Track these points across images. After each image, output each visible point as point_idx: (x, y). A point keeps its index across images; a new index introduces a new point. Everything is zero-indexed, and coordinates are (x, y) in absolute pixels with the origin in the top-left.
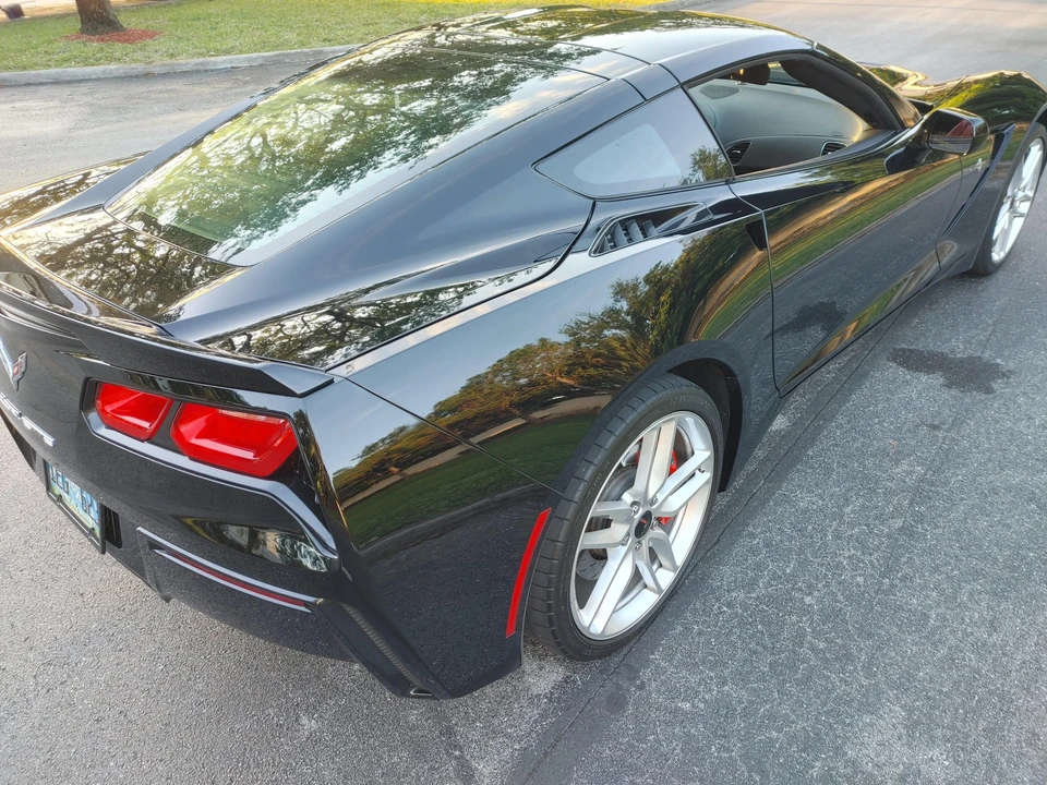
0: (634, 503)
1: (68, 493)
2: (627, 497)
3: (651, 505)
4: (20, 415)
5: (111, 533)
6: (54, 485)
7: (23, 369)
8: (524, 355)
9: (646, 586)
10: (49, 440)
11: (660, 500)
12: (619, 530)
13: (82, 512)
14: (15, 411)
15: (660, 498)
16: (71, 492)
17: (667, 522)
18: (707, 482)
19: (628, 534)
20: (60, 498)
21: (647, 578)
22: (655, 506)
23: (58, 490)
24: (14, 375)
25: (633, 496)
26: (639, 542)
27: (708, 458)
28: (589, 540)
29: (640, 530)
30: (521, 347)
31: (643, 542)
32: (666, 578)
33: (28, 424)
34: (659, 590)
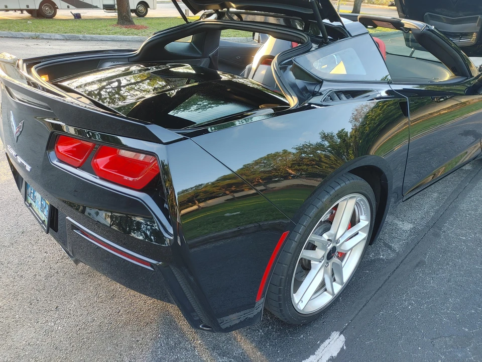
0: (329, 240)
1: (35, 202)
2: (326, 236)
3: (337, 243)
4: (16, 155)
5: (53, 224)
6: (29, 198)
7: (21, 130)
8: (274, 156)
9: (326, 290)
10: (28, 168)
11: (341, 242)
12: (320, 253)
13: (40, 212)
14: (14, 153)
15: (341, 241)
16: (36, 201)
17: (342, 256)
18: (364, 239)
19: (323, 257)
20: (30, 205)
21: (328, 286)
22: (338, 245)
23: (30, 201)
24: (16, 133)
25: (329, 236)
26: (327, 263)
27: (367, 226)
28: (305, 254)
29: (329, 256)
30: (273, 153)
31: (330, 264)
32: (337, 288)
33: (20, 160)
34: (333, 294)
